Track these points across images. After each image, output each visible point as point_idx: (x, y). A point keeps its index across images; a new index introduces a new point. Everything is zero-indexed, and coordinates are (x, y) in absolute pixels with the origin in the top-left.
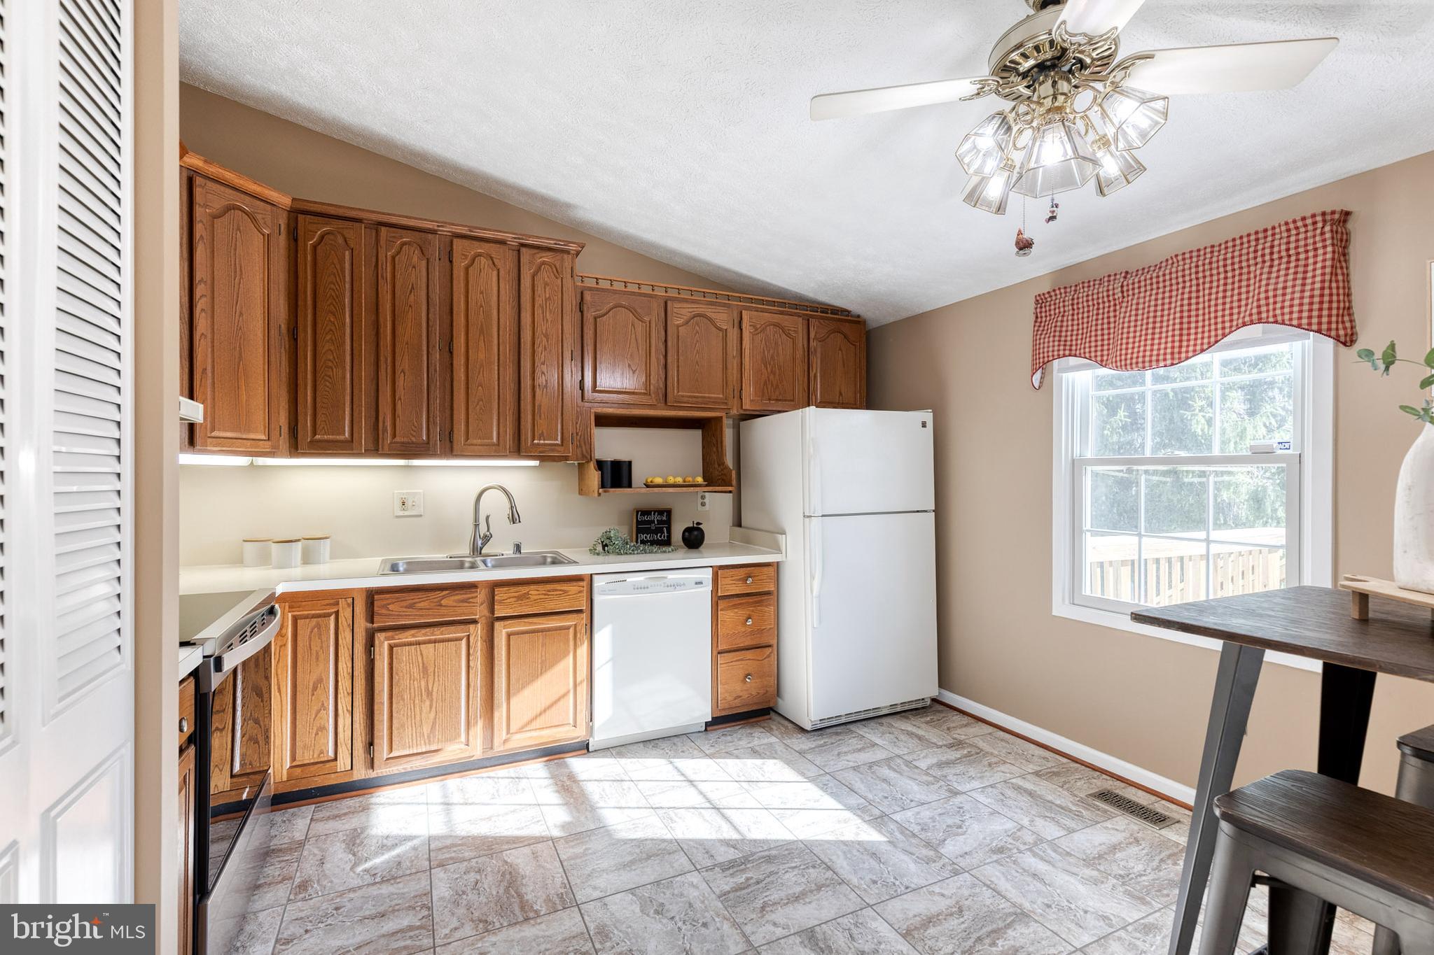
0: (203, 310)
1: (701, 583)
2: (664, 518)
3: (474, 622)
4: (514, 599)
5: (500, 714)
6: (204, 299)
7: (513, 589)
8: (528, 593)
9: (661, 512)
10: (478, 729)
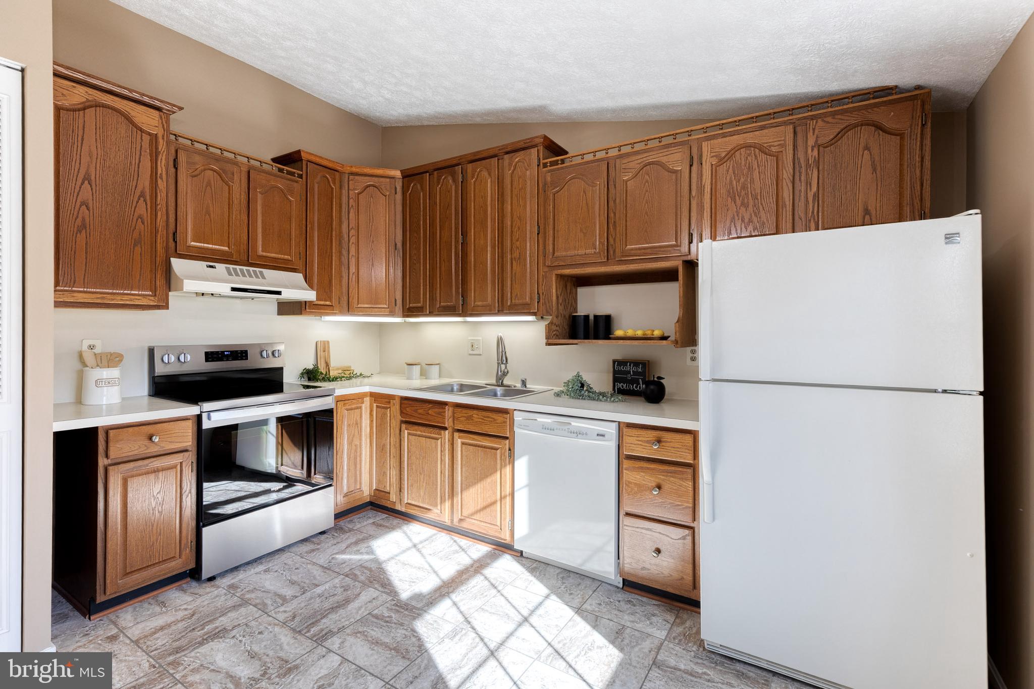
0: (353, 243)
1: (603, 436)
2: (640, 370)
3: (445, 429)
4: (465, 418)
5: (457, 499)
6: (354, 237)
7: (465, 411)
8: (472, 416)
9: (636, 363)
10: (447, 504)
